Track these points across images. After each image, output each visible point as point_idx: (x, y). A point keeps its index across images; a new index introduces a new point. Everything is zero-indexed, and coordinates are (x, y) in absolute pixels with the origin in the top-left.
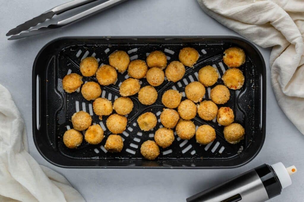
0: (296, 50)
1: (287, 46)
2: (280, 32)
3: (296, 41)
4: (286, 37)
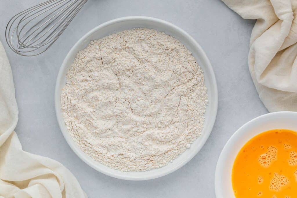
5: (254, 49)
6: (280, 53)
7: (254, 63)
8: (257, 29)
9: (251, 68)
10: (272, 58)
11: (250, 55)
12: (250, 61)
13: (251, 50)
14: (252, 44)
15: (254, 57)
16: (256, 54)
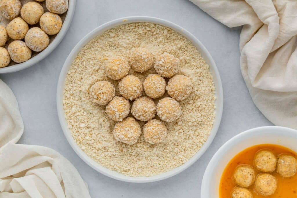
0: (269, 31)
1: (259, 26)
2: (250, 7)
3: (269, 20)
4: (258, 15)
5: (245, 54)
6: (272, 55)
7: (246, 68)
8: (245, 35)
9: (244, 73)
10: (264, 61)
11: (241, 60)
12: (242, 66)
13: (242, 56)
14: (242, 49)
15: (246, 61)
16: (248, 59)
